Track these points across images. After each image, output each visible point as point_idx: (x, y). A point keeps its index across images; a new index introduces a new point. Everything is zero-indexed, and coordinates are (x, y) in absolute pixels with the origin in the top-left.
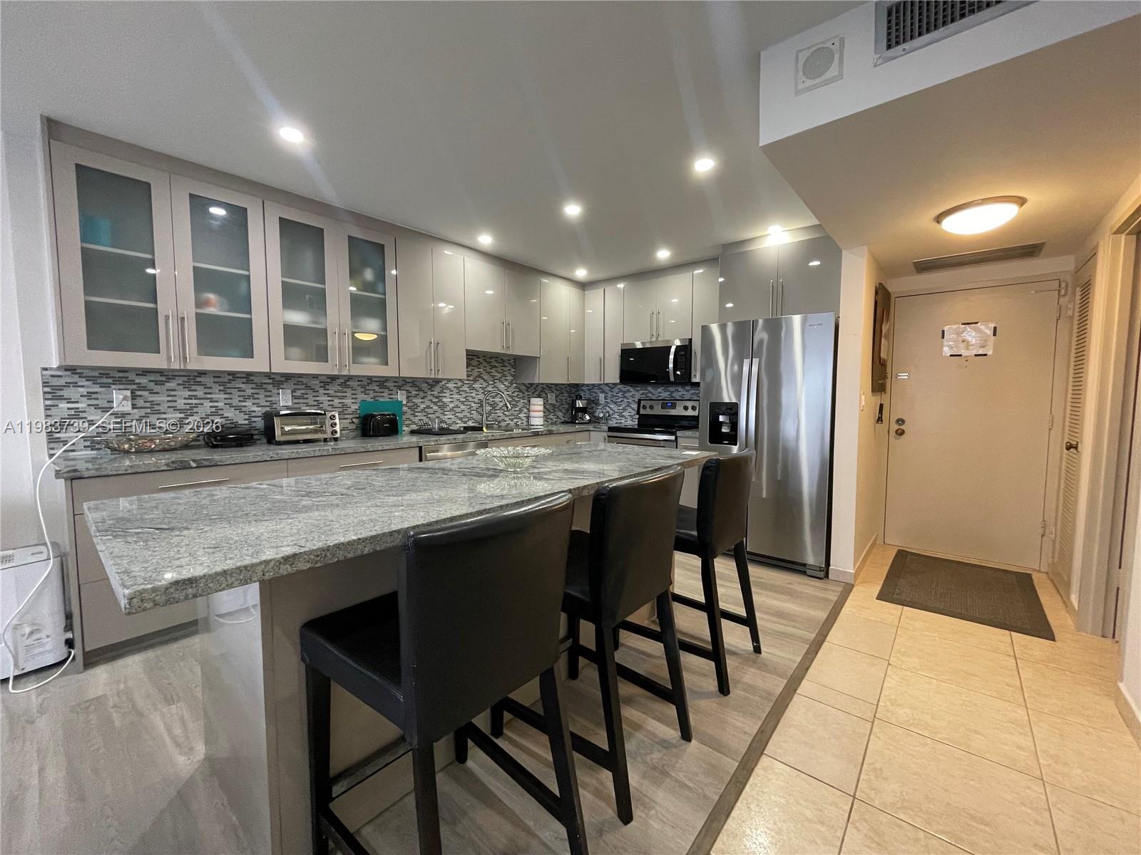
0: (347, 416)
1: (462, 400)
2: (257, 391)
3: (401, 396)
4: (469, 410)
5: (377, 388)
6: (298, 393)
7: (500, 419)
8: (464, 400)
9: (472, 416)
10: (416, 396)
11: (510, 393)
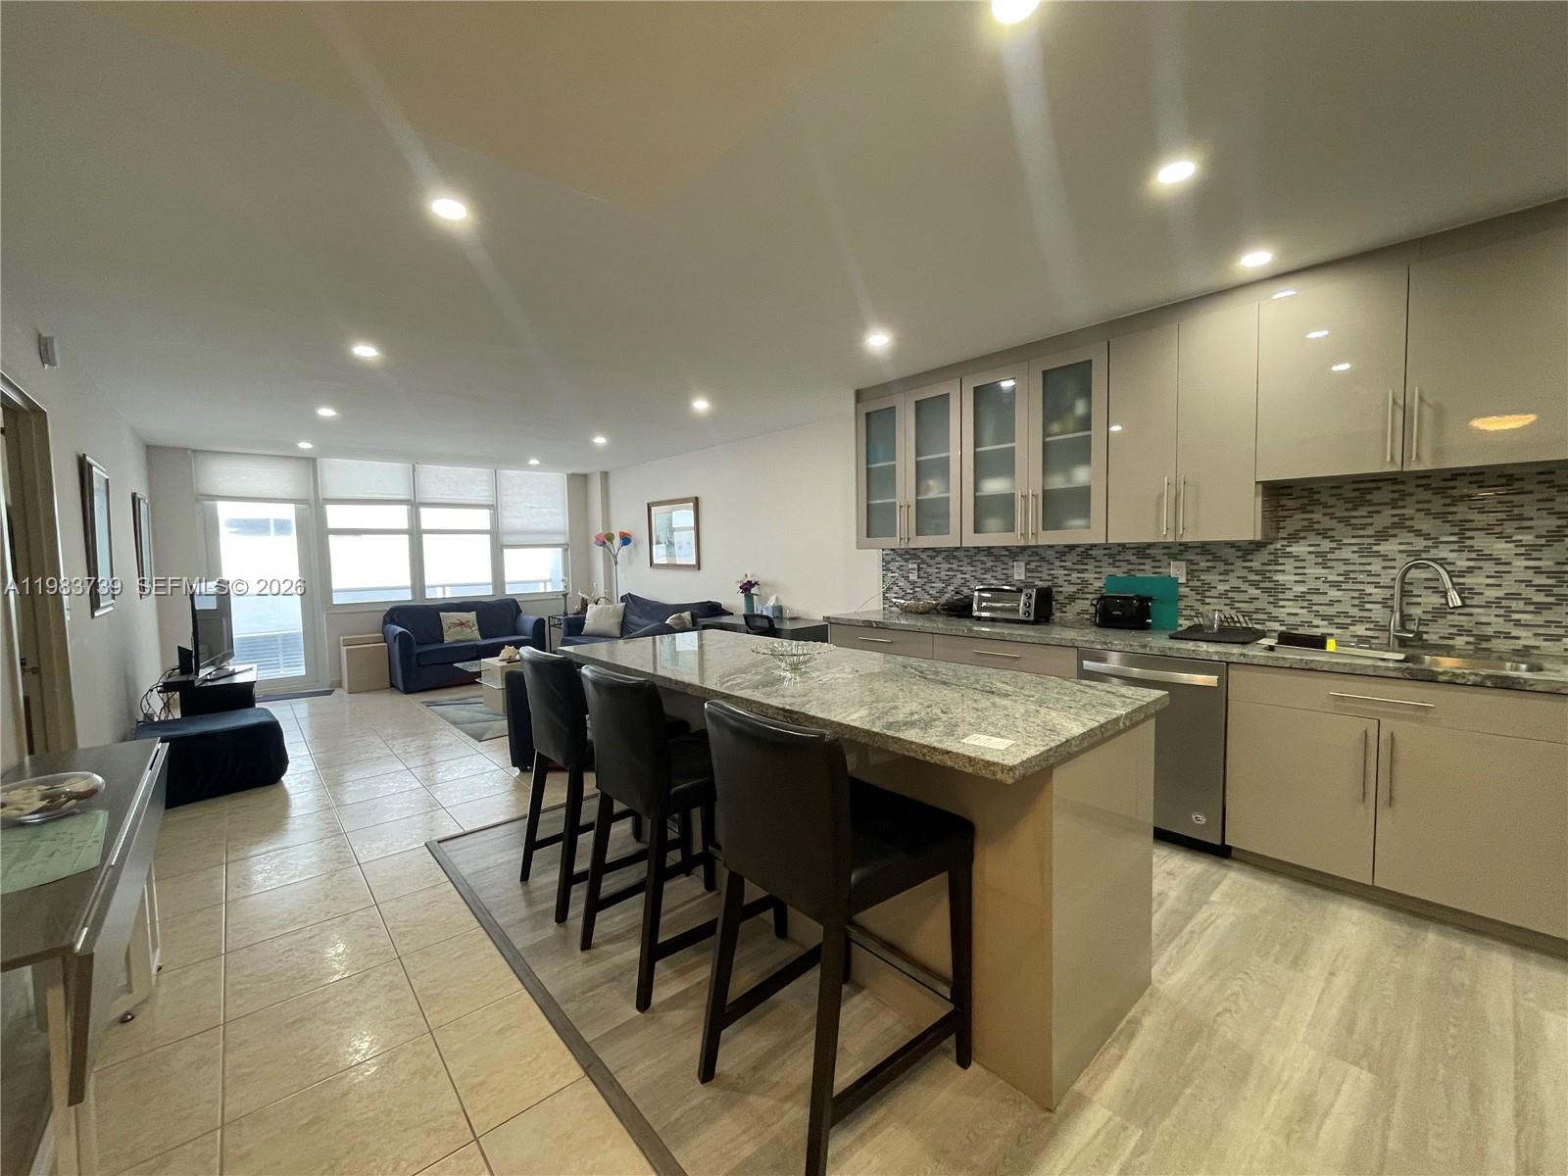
0: (1087, 596)
1: (1331, 578)
2: (995, 564)
3: (1178, 571)
4: (1357, 602)
5: (1133, 558)
6: (1032, 566)
7: (1489, 631)
8: (1341, 578)
9: (1365, 614)
10: (1208, 570)
11: (1546, 565)
